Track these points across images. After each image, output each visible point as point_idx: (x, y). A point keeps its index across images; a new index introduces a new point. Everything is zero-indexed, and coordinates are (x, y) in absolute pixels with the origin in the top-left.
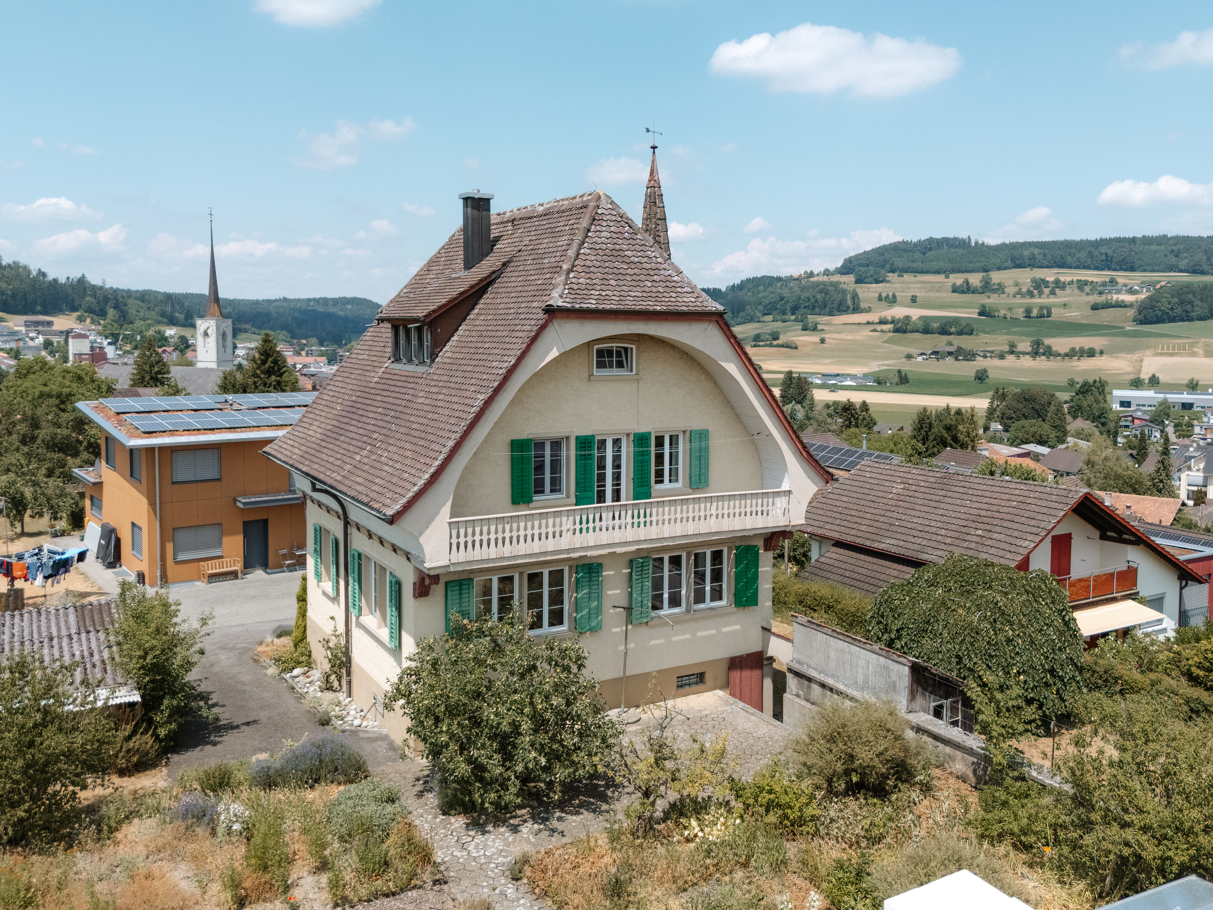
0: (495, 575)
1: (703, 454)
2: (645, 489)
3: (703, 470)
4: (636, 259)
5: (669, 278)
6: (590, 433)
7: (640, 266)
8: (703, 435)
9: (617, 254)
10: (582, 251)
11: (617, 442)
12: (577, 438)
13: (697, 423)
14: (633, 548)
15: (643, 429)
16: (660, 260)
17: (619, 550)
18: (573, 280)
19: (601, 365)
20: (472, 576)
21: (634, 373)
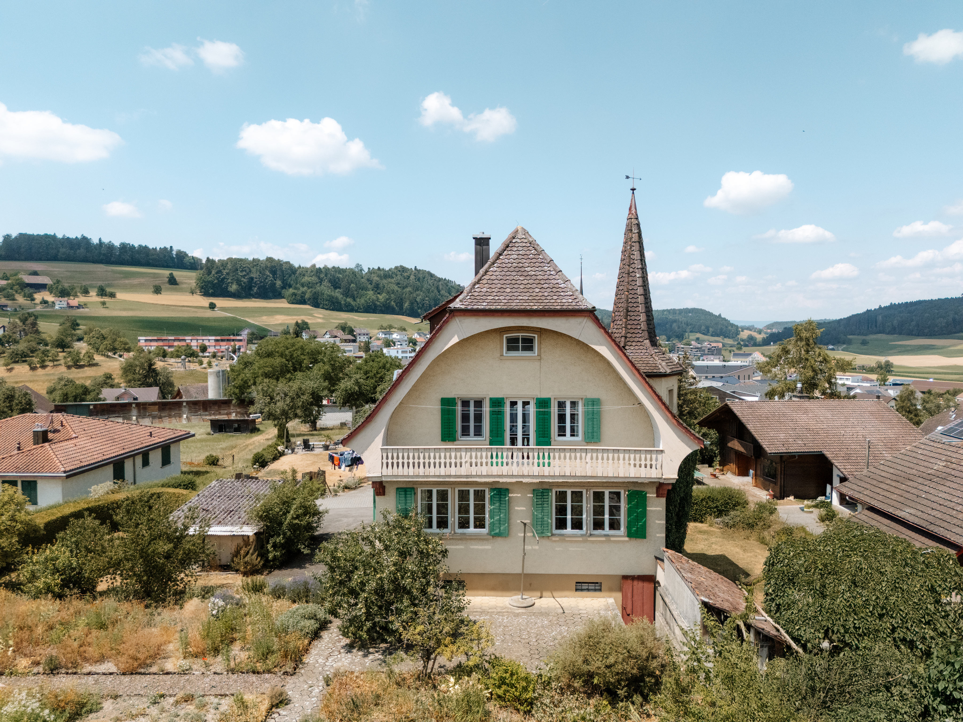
0: (434, 487)
1: (595, 416)
2: (546, 439)
3: (595, 429)
4: (533, 273)
5: (557, 286)
6: (500, 397)
7: (535, 277)
8: (594, 402)
9: (520, 270)
10: (491, 269)
11: (525, 404)
12: (491, 399)
13: (592, 394)
14: (538, 481)
15: (544, 395)
16: (552, 273)
17: (525, 480)
18: (477, 290)
19: (509, 349)
20: (415, 486)
21: (536, 355)
